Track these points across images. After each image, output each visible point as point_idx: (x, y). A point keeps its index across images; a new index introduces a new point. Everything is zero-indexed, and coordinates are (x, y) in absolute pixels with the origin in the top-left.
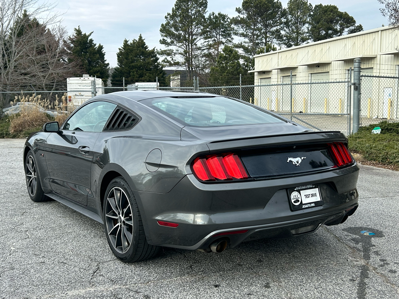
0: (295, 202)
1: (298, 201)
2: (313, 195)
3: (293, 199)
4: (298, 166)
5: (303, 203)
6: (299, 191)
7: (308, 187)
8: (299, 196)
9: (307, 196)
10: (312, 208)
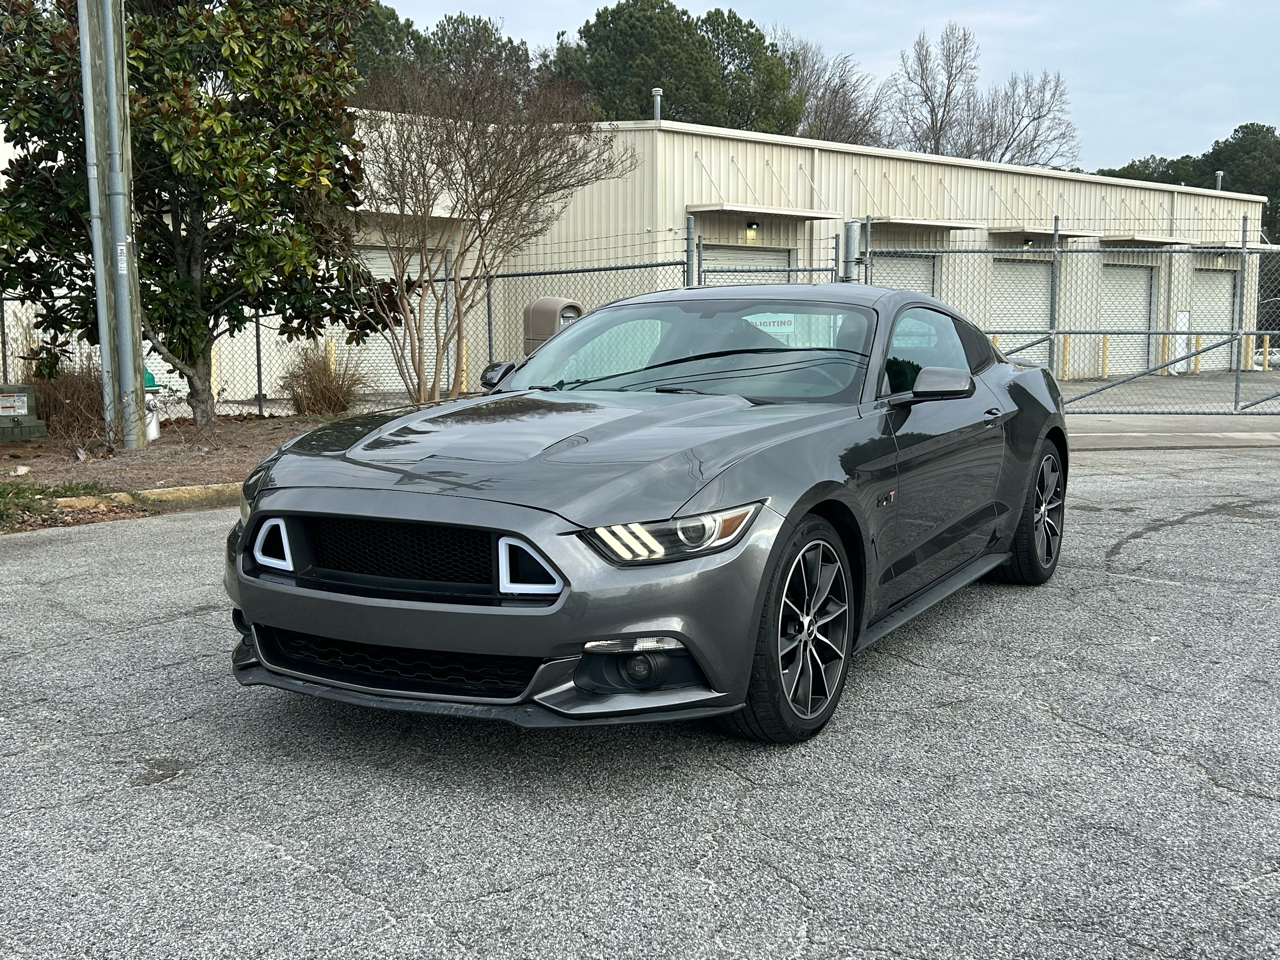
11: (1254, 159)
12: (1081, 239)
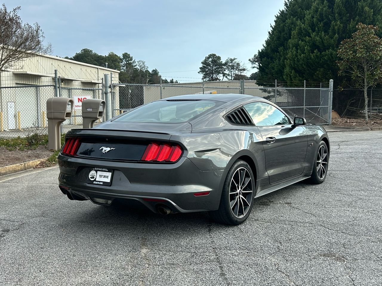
0: (91, 178)
1: (94, 178)
2: (105, 177)
3: (91, 175)
4: (104, 153)
5: (96, 180)
6: (96, 171)
7: (104, 170)
8: (95, 174)
9: (101, 176)
10: (101, 186)
11: (88, 59)
12: (78, 81)
